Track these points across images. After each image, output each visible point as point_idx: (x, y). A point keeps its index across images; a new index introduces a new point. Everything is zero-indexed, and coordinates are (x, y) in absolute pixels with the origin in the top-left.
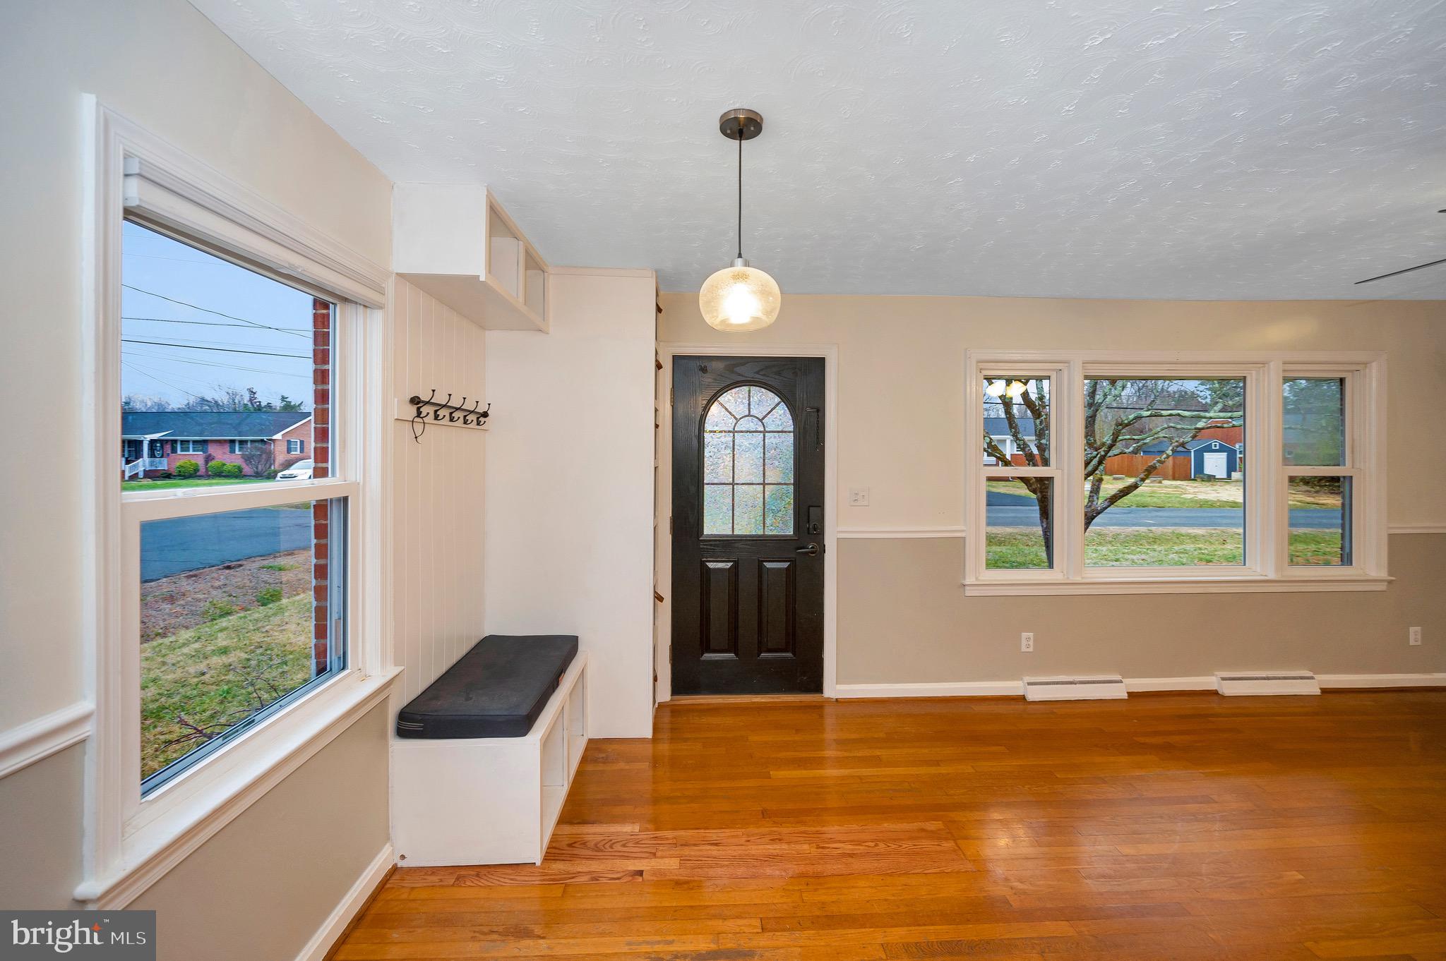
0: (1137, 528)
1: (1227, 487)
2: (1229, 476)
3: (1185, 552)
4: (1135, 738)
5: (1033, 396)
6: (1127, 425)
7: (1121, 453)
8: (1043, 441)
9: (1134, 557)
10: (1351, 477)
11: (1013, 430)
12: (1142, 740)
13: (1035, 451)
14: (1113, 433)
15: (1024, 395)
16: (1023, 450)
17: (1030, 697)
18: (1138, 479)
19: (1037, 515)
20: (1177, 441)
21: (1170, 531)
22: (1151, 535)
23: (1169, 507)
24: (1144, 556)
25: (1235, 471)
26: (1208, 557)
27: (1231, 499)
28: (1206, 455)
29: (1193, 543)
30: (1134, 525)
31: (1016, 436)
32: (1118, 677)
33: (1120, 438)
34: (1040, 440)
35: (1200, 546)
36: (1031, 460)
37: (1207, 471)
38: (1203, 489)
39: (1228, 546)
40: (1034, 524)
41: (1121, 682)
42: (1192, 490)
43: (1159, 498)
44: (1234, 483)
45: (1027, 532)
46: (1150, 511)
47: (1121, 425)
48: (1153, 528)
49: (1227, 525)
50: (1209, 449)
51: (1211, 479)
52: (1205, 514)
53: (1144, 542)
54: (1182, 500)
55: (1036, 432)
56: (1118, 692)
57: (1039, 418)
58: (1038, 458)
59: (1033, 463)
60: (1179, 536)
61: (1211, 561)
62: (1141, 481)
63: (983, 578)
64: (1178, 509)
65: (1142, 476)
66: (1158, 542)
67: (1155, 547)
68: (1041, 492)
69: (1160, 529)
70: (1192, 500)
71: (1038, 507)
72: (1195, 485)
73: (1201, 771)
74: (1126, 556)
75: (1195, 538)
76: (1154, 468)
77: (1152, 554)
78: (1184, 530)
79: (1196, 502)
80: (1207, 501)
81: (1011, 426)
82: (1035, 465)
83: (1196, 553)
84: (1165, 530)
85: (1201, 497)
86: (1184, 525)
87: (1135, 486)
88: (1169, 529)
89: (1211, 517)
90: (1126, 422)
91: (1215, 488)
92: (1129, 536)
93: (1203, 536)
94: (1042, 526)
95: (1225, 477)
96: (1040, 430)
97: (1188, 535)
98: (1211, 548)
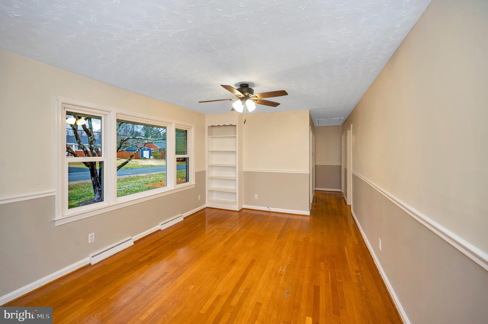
0: (126, 176)
1: (149, 161)
2: (150, 158)
3: (140, 182)
4: (139, 261)
5: (88, 127)
6: (125, 141)
7: (122, 151)
8: (92, 146)
9: (126, 186)
10: (189, 158)
11: (78, 141)
12: (141, 260)
13: (89, 150)
14: (120, 143)
15: (83, 126)
16: (83, 149)
17: (93, 263)
18: (128, 160)
19: (90, 175)
20: (140, 147)
21: (136, 176)
22: (130, 178)
23: (135, 168)
24: (128, 185)
25: (151, 156)
26: (147, 183)
27: (151, 164)
28: (144, 151)
29: (142, 179)
30: (125, 175)
31: (80, 143)
32: (130, 238)
33: (122, 145)
34: (91, 145)
35: (144, 179)
36: (86, 153)
37: (144, 156)
38: (143, 162)
39: (151, 178)
40: (88, 179)
41: (131, 239)
42: (140, 162)
43: (131, 165)
44: (151, 160)
45: (84, 182)
46: (129, 170)
47: (123, 141)
48: (131, 175)
49: (151, 172)
50: (145, 150)
51: (145, 158)
52: (145, 169)
53: (128, 180)
54: (138, 165)
55: (89, 142)
56: (131, 243)
57: (90, 136)
58: (90, 153)
59: (88, 155)
60: (138, 177)
61: (148, 184)
62: (129, 160)
63: (66, 214)
64: (137, 169)
65: (129, 158)
66: (132, 180)
67: (132, 181)
68: (91, 167)
69: (133, 175)
70: (141, 165)
71: (90, 172)
72: (141, 160)
73: (161, 263)
74: (123, 186)
75: (143, 177)
76: (133, 156)
77: (131, 184)
78: (140, 175)
79: (142, 166)
80: (145, 165)
81: (77, 138)
82: (88, 156)
83: (144, 182)
84: (134, 176)
85: (143, 164)
86: (140, 173)
87: (127, 162)
88: (136, 175)
89: (146, 170)
90: (124, 140)
91: (147, 161)
92: (123, 179)
93: (145, 176)
94: (92, 180)
95: (149, 158)
96: (91, 142)
97: (141, 176)
98: (147, 179)
